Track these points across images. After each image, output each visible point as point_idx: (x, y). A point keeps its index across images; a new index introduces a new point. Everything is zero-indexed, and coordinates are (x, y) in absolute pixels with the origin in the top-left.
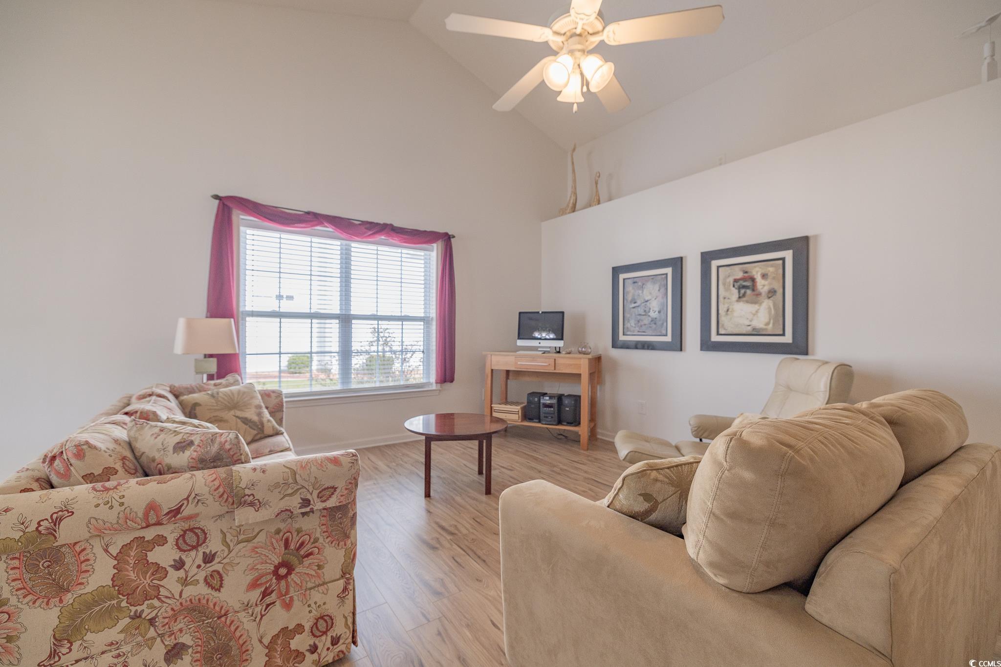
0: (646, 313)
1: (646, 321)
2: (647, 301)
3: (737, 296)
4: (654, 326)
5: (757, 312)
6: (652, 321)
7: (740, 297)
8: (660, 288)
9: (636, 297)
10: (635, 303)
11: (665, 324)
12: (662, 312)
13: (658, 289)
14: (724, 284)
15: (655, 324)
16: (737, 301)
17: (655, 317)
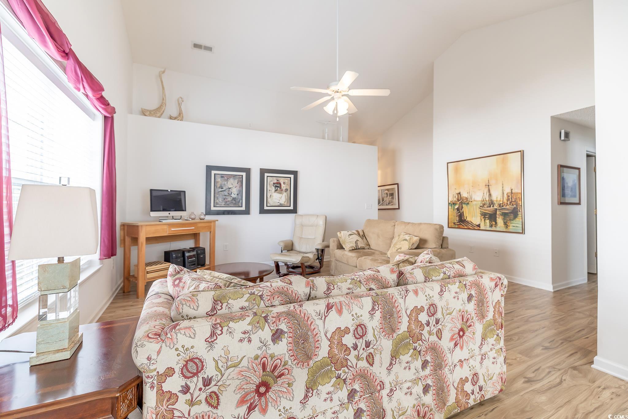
0: (230, 194)
1: (229, 199)
2: (230, 188)
3: (274, 190)
4: (234, 202)
5: (281, 197)
6: (233, 199)
7: (275, 191)
8: (238, 182)
9: (223, 186)
10: (222, 188)
11: (241, 201)
12: (239, 195)
13: (237, 182)
14: (269, 184)
15: (235, 201)
16: (274, 192)
17: (235, 197)
